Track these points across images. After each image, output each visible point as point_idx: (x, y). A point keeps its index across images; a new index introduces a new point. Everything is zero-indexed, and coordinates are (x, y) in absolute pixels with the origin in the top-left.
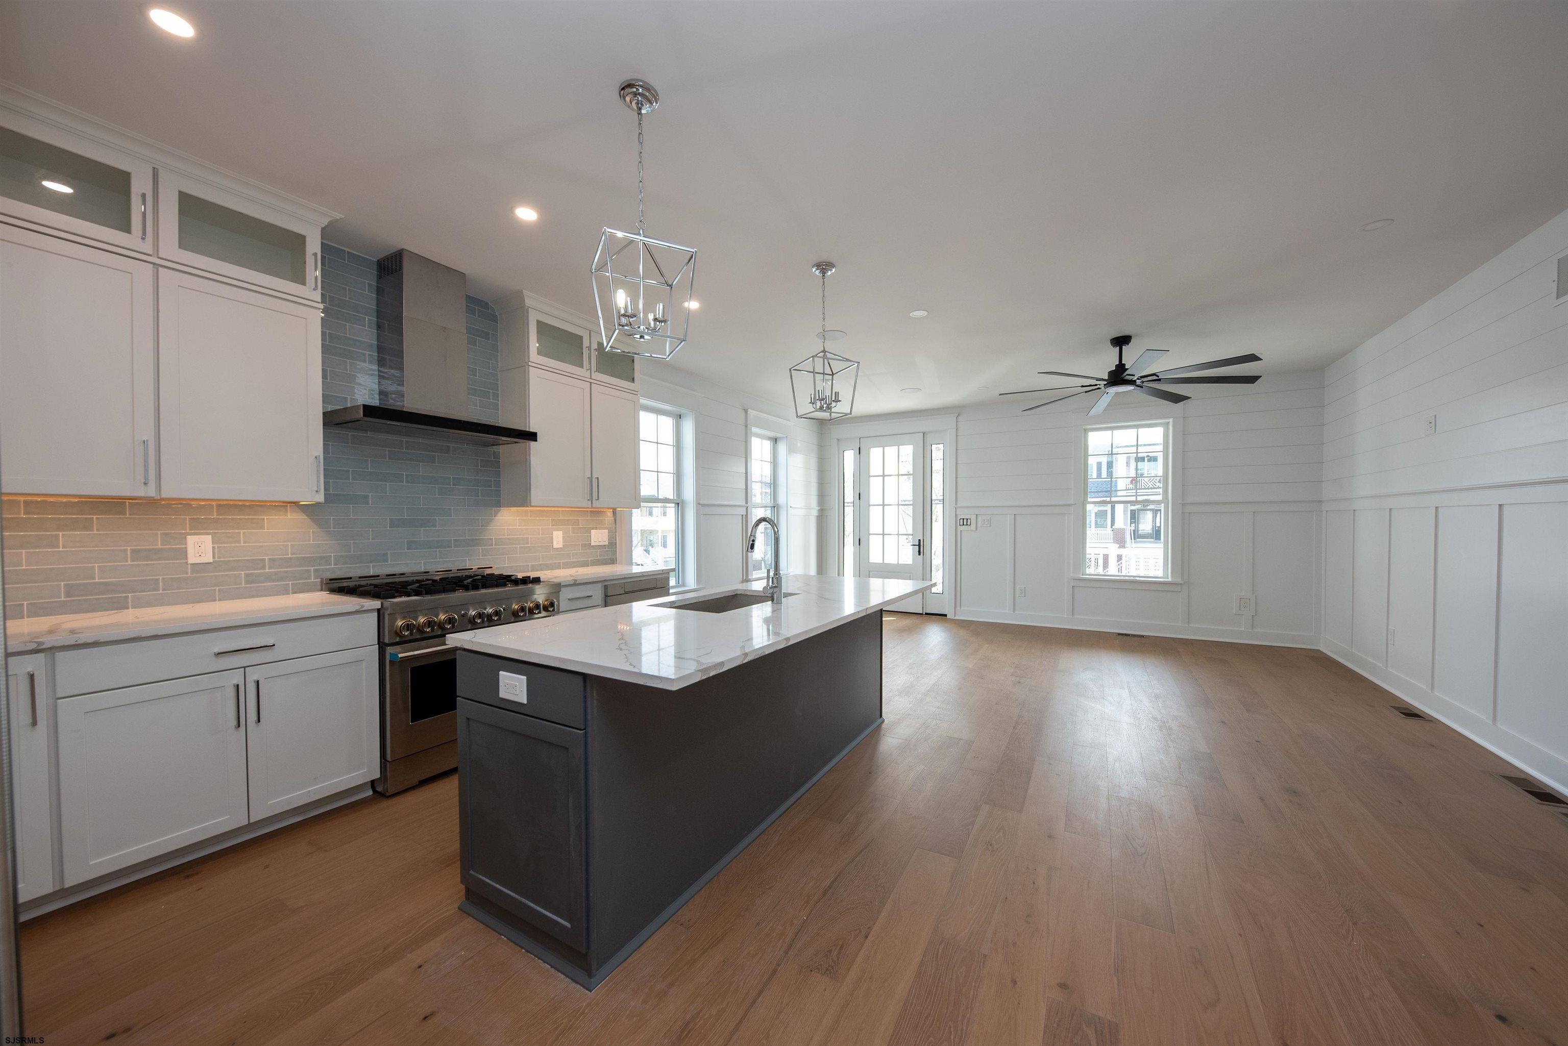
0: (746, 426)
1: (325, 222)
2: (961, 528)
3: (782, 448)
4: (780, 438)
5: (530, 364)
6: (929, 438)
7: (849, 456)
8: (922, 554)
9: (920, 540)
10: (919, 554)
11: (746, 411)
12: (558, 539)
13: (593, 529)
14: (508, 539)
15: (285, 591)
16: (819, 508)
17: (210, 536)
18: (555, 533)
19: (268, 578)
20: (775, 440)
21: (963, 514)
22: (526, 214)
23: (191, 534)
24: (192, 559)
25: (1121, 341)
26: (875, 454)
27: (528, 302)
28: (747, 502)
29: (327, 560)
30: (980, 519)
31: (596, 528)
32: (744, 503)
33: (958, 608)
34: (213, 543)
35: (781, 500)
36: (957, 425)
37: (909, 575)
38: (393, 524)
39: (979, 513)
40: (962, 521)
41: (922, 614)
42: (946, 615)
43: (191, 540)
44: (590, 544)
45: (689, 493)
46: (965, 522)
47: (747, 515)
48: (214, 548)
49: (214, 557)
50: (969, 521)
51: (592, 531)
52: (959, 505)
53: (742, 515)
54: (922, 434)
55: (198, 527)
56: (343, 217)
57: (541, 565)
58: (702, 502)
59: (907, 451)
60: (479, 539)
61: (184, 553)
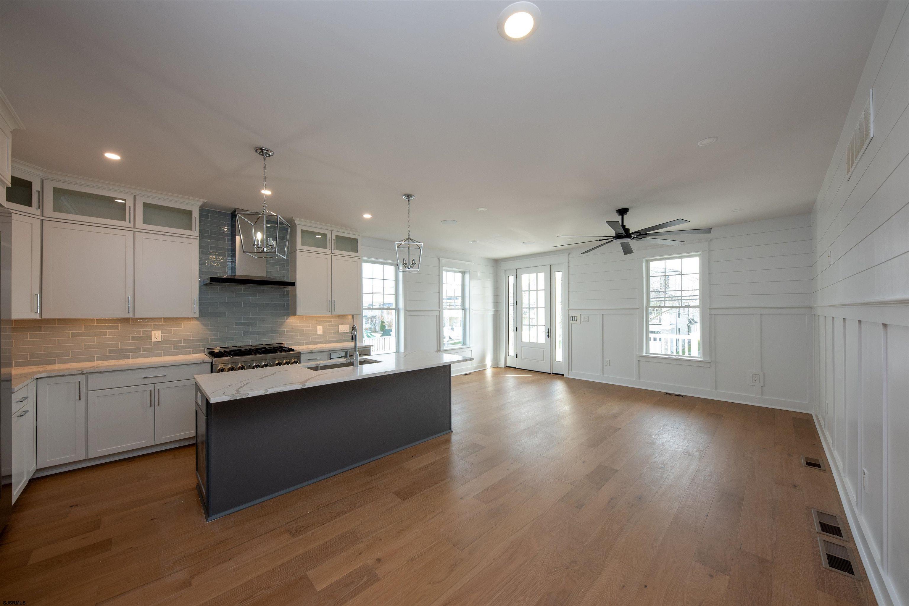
0: (439, 267)
1: (200, 204)
2: (571, 322)
3: (467, 276)
4: (466, 271)
5: (297, 250)
6: (553, 268)
7: (512, 279)
8: (550, 337)
9: (548, 329)
10: (548, 338)
11: (439, 259)
12: (320, 329)
13: (340, 324)
14: (294, 330)
15: (190, 353)
16: (494, 310)
17: (160, 331)
18: (318, 327)
19: (183, 347)
20: (464, 273)
21: (572, 314)
22: (267, 192)
23: (153, 330)
24: (154, 340)
25: (623, 212)
26: (525, 278)
27: (296, 222)
28: (439, 308)
29: (207, 340)
30: (582, 316)
31: (342, 324)
32: (438, 309)
33: (570, 371)
34: (161, 334)
35: (467, 306)
36: (568, 260)
37: (543, 349)
38: (237, 324)
39: (582, 313)
40: (572, 318)
41: (550, 373)
42: (563, 375)
43: (153, 333)
44: (338, 332)
45: (401, 305)
46: (574, 319)
47: (440, 315)
48: (162, 335)
49: (162, 339)
50: (576, 318)
51: (339, 325)
52: (570, 308)
53: (437, 315)
54: (549, 266)
55: (156, 327)
56: (207, 200)
57: (310, 342)
58: (408, 309)
59: (542, 276)
60: (278, 331)
61: (150, 337)
